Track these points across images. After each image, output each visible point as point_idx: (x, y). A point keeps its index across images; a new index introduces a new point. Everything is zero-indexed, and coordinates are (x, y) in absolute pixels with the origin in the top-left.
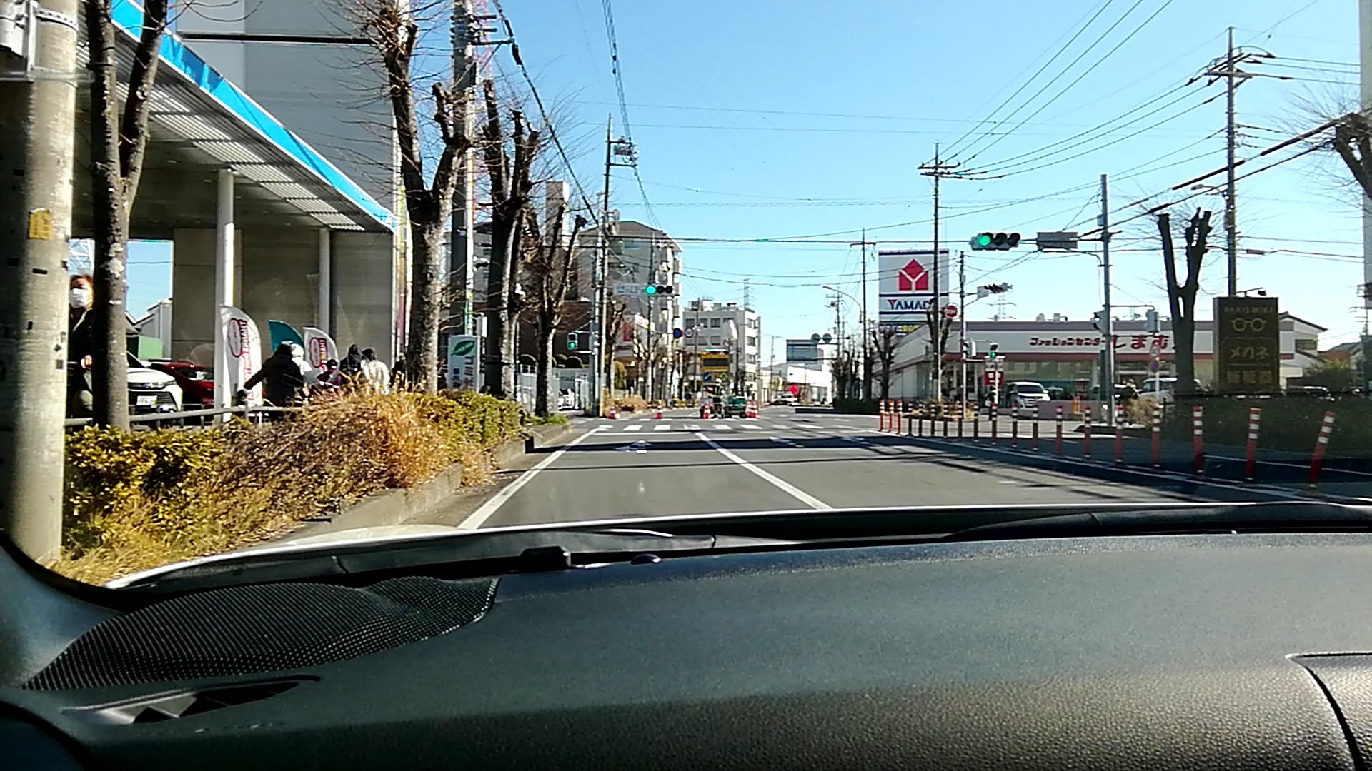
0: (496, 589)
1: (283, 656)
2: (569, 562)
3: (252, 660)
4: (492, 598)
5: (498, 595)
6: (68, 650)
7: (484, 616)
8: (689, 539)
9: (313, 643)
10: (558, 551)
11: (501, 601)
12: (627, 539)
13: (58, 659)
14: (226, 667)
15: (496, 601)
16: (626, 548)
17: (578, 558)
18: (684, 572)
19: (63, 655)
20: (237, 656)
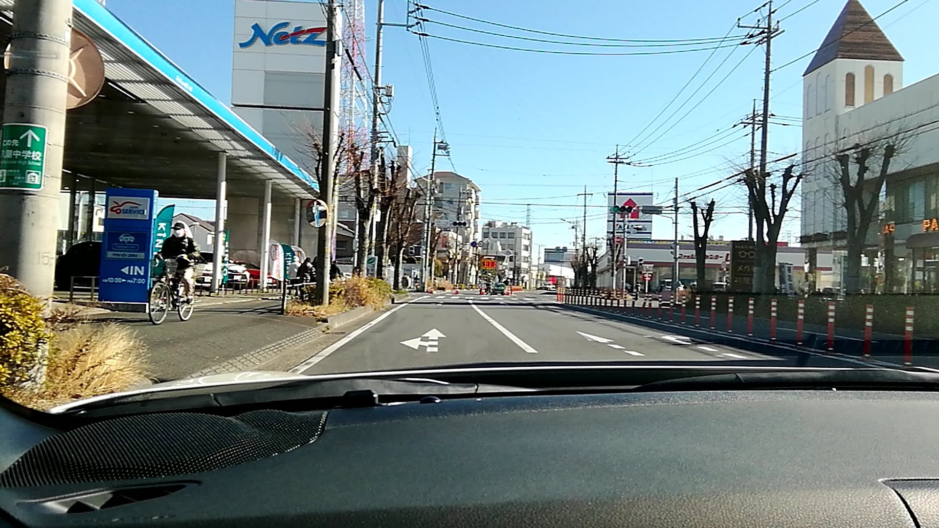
0: (326, 420)
1: (175, 465)
2: (377, 402)
3: (153, 468)
4: (323, 426)
5: (327, 424)
6: (22, 458)
7: (317, 439)
8: (460, 386)
10: (369, 393)
11: (329, 428)
12: (417, 385)
13: (14, 465)
14: (134, 472)
15: (326, 428)
16: (416, 392)
17: (384, 398)
18: (457, 410)
19: (18, 461)
20: (142, 465)
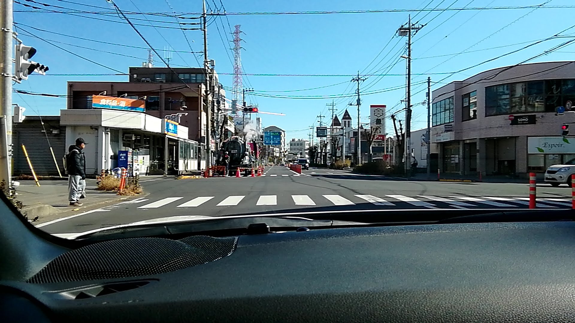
1: (143, 269)
2: (269, 230)
3: (129, 271)
5: (238, 244)
7: (232, 254)
8: (321, 221)
9: (157, 264)
10: (265, 225)
11: (240, 246)
12: (293, 221)
13: (43, 270)
14: (117, 274)
15: (238, 247)
16: (293, 225)
17: (273, 229)
18: (322, 236)
19: (45, 267)
20: (122, 269)
